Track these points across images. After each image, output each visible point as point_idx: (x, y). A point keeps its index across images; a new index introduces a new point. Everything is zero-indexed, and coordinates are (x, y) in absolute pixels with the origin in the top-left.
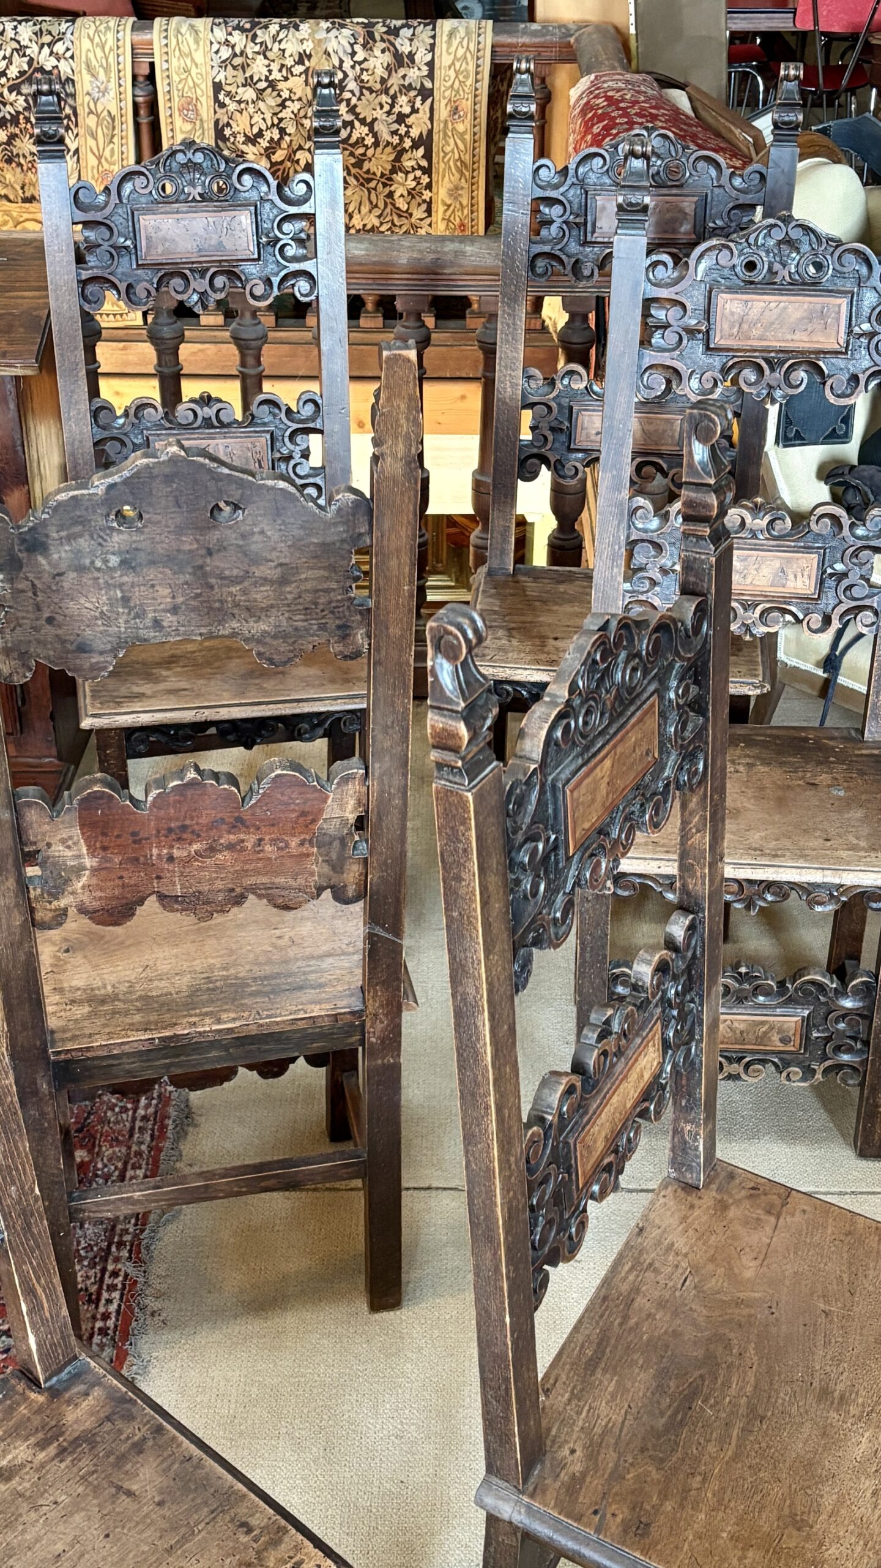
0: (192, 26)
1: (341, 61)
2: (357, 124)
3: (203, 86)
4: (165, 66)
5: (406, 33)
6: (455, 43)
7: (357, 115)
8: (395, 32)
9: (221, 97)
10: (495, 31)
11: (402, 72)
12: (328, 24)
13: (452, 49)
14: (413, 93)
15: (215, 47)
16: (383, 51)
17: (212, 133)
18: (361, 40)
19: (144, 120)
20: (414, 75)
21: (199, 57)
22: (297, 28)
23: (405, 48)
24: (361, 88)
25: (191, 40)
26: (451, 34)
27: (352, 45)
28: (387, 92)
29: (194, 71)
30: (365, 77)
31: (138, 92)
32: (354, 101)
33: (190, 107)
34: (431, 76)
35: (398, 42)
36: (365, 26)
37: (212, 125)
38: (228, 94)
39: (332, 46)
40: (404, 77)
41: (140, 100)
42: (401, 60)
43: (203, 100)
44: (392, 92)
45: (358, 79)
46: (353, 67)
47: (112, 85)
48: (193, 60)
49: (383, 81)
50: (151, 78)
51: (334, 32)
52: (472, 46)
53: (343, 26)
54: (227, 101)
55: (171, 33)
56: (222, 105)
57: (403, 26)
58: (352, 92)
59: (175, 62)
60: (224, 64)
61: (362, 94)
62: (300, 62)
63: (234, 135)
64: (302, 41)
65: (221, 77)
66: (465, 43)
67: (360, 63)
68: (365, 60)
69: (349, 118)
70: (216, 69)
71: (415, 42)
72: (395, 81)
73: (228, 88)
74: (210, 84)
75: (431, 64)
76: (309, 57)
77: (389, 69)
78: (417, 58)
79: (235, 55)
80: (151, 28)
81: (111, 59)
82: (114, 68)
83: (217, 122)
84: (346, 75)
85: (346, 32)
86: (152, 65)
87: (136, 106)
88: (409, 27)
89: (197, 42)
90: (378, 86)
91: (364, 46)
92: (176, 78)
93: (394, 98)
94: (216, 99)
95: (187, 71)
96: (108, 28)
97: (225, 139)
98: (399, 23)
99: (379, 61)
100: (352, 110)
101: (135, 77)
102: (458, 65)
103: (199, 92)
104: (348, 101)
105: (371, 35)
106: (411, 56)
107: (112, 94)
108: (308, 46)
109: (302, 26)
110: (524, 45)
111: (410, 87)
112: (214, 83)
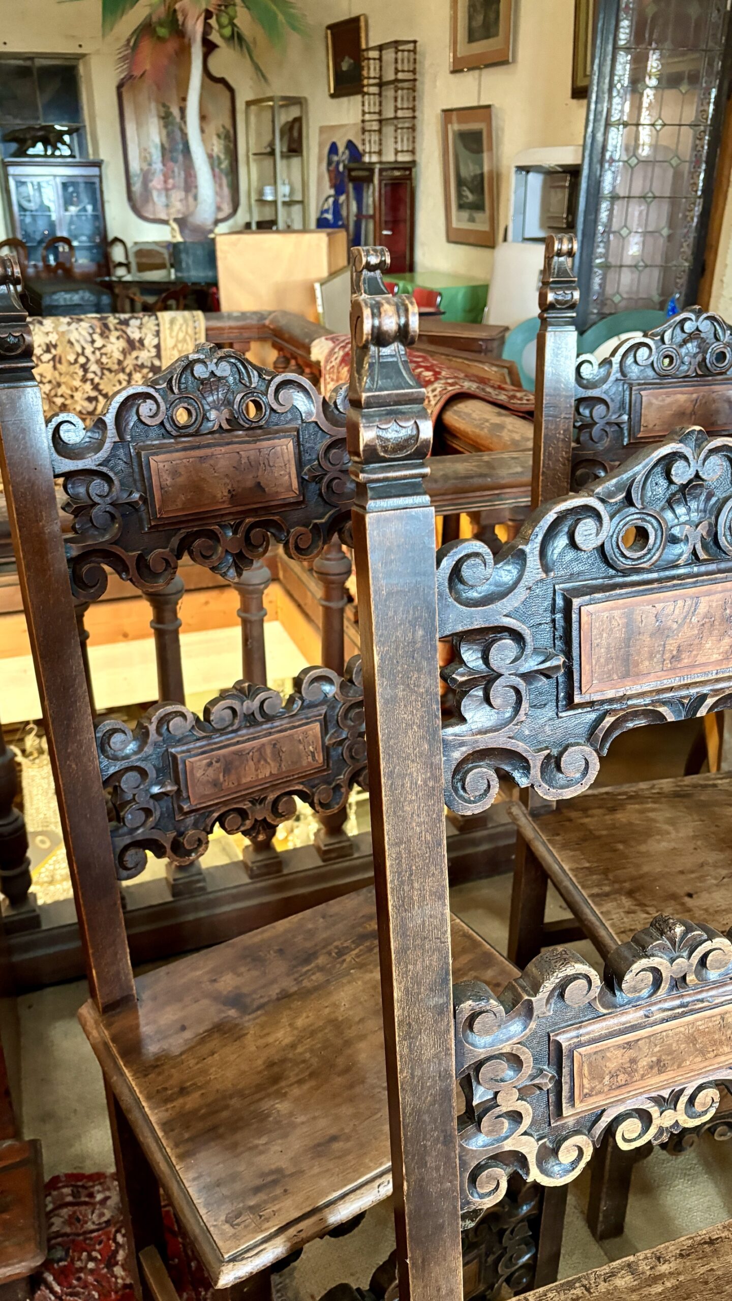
1: (83, 348)
2: (101, 398)
5: (133, 322)
6: (176, 328)
7: (100, 391)
8: (126, 323)
10: (207, 319)
11: (135, 354)
13: (174, 334)
14: (145, 371)
16: (118, 338)
18: (98, 330)
20: (145, 356)
23: (135, 335)
24: (102, 369)
26: (172, 322)
27: (91, 335)
28: (123, 370)
30: (104, 360)
32: (97, 380)
34: (158, 356)
35: (129, 331)
36: (100, 319)
39: (73, 336)
40: (137, 358)
42: (133, 345)
44: (128, 371)
45: (98, 362)
46: (94, 353)
49: (120, 362)
51: (74, 325)
52: (190, 331)
53: (81, 320)
57: (131, 318)
58: (94, 373)
61: (103, 374)
62: (48, 351)
64: (47, 334)
66: (184, 328)
67: (99, 349)
68: (104, 346)
69: (93, 394)
71: (144, 330)
72: (129, 363)
75: (158, 347)
76: (55, 346)
77: (124, 352)
78: (146, 342)
84: (88, 360)
85: (84, 325)
88: (137, 318)
90: (116, 367)
91: (102, 335)
93: (130, 375)
98: (127, 316)
99: (115, 346)
100: (96, 387)
102: (180, 346)
104: (92, 380)
105: (106, 326)
106: (141, 341)
108: (53, 338)
110: (231, 328)
111: (142, 366)
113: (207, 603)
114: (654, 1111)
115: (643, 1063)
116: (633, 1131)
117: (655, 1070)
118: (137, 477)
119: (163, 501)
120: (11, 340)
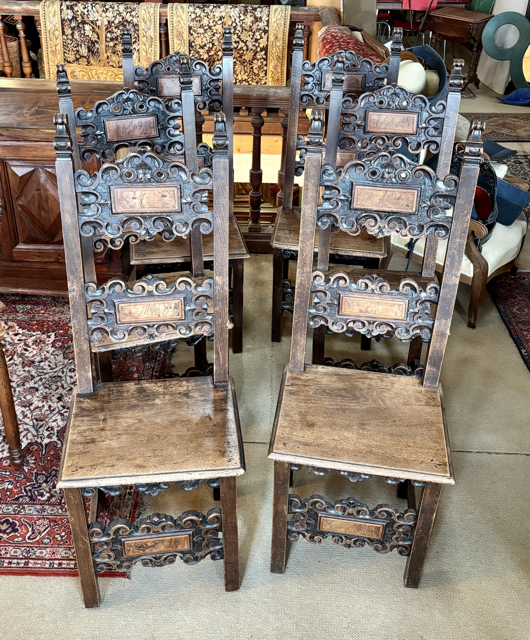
0: (181, 6)
1: (235, 20)
2: (240, 42)
3: (185, 28)
4: (171, 20)
5: (259, 10)
6: (277, 13)
7: (240, 39)
8: (255, 9)
9: (191, 31)
10: (292, 10)
11: (257, 24)
12: (231, 6)
13: (276, 16)
14: (261, 31)
15: (190, 14)
16: (251, 16)
17: (188, 44)
18: (243, 12)
19: (163, 39)
20: (262, 25)
21: (184, 17)
22: (219, 7)
23: (258, 14)
24: (242, 29)
25: (181, 11)
26: (275, 11)
27: (239, 14)
28: (251, 31)
29: (182, 22)
30: (244, 25)
31: (162, 29)
32: (239, 34)
33: (180, 35)
34: (268, 25)
35: (256, 13)
36: (244, 7)
37: (188, 42)
38: (194, 31)
39: (232, 14)
40: (258, 26)
41: (162, 32)
42: (257, 20)
43: (185, 32)
44: (253, 31)
45: (241, 26)
46: (239, 22)
47: (152, 27)
48: (181, 18)
49: (250, 27)
50: (166, 24)
51: (233, 9)
52: (283, 15)
53: (236, 7)
54: (193, 33)
55: (174, 9)
56: (192, 35)
57: (258, 7)
58: (239, 31)
59: (175, 19)
60: (193, 20)
61: (242, 31)
62: (220, 19)
63: (196, 45)
64: (221, 12)
65: (191, 25)
66: (280, 14)
67: (242, 20)
68: (244, 19)
69: (238, 40)
70: (190, 22)
71: (262, 13)
72: (254, 27)
73: (194, 29)
74: (187, 27)
75: (268, 21)
76: (224, 18)
77: (252, 23)
78: (263, 19)
79: (197, 17)
80: (167, 7)
81: (152, 18)
82: (153, 20)
83: (189, 41)
84: (237, 25)
85: (237, 9)
86: (167, 20)
87: (160, 34)
88: (260, 8)
89: (183, 12)
90: (248, 29)
91: (244, 14)
92: (175, 25)
93: (254, 33)
94: (190, 33)
95: (179, 22)
96: (151, 7)
97: (192, 47)
98: (256, 6)
99: (249, 20)
100: (239, 37)
101: (160, 24)
102: (278, 21)
103: (183, 30)
104: (237, 34)
105: (246, 10)
106: (261, 18)
107: (152, 30)
108: (223, 14)
109: (221, 7)
110: (302, 15)
111: (260, 29)
112: (189, 27)
113: (277, 141)
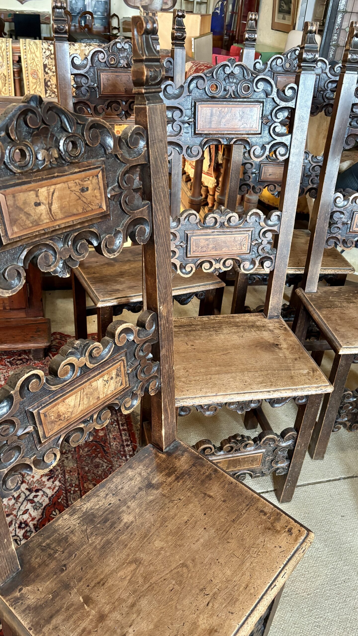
0: (34, 42)
3: (40, 65)
4: (25, 57)
9: (47, 70)
12: (85, 44)
15: (44, 50)
17: (43, 83)
19: (17, 78)
21: (38, 54)
22: (74, 45)
25: (35, 47)
29: (36, 59)
31: (15, 67)
33: (35, 73)
37: (43, 81)
38: (49, 69)
39: (87, 52)
41: (15, 70)
43: (40, 71)
47: (5, 63)
48: (36, 55)
50: (19, 61)
51: (87, 47)
53: (90, 45)
54: (49, 71)
55: (27, 45)
56: (47, 73)
59: (29, 56)
60: (48, 57)
63: (51, 85)
65: (46, 62)
70: (45, 59)
73: (49, 67)
74: (42, 65)
79: (51, 54)
80: (19, 42)
81: (4, 53)
82: (5, 57)
83: (45, 80)
85: (92, 48)
86: (20, 58)
87: (14, 72)
89: (37, 48)
92: (29, 62)
94: (45, 71)
95: (33, 59)
96: (2, 42)
97: (48, 86)
101: (13, 61)
103: (38, 68)
107: (5, 67)
108: (78, 52)
109: (75, 44)
112: (44, 64)
114: (214, 262)
115: (211, 246)
116: (207, 267)
117: (214, 249)
118: (96, 79)
119: (104, 88)
120: (62, 27)
